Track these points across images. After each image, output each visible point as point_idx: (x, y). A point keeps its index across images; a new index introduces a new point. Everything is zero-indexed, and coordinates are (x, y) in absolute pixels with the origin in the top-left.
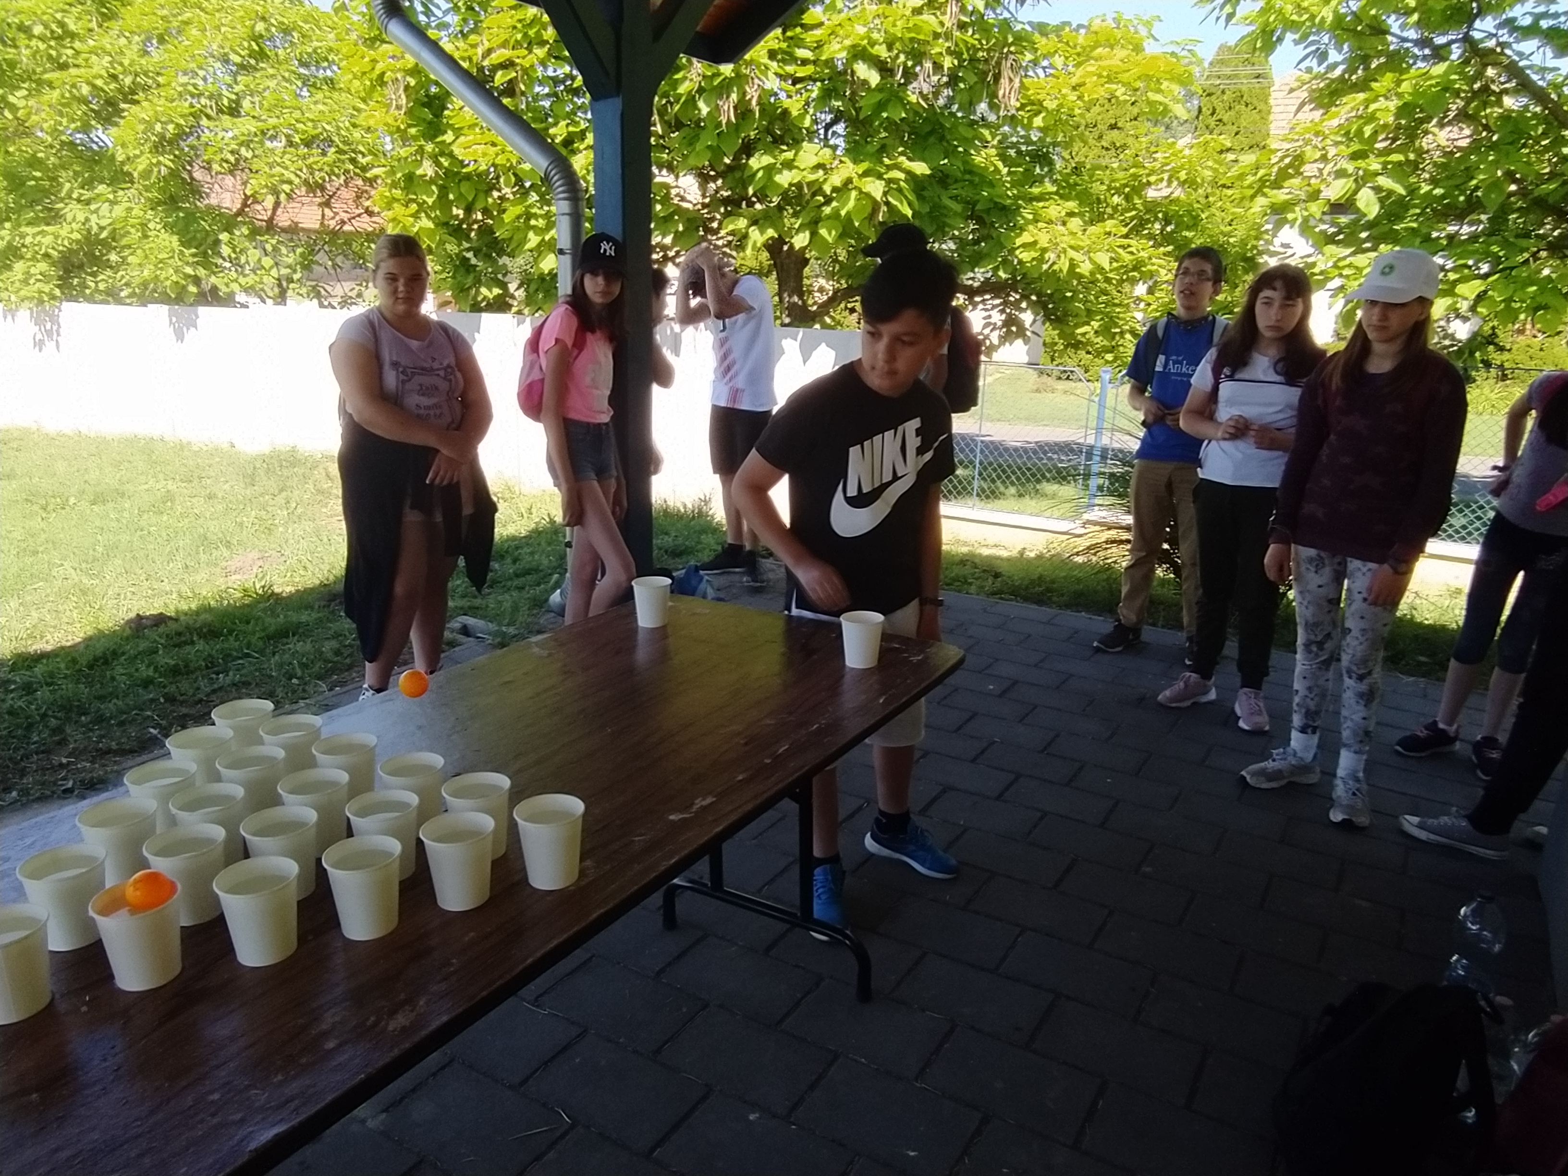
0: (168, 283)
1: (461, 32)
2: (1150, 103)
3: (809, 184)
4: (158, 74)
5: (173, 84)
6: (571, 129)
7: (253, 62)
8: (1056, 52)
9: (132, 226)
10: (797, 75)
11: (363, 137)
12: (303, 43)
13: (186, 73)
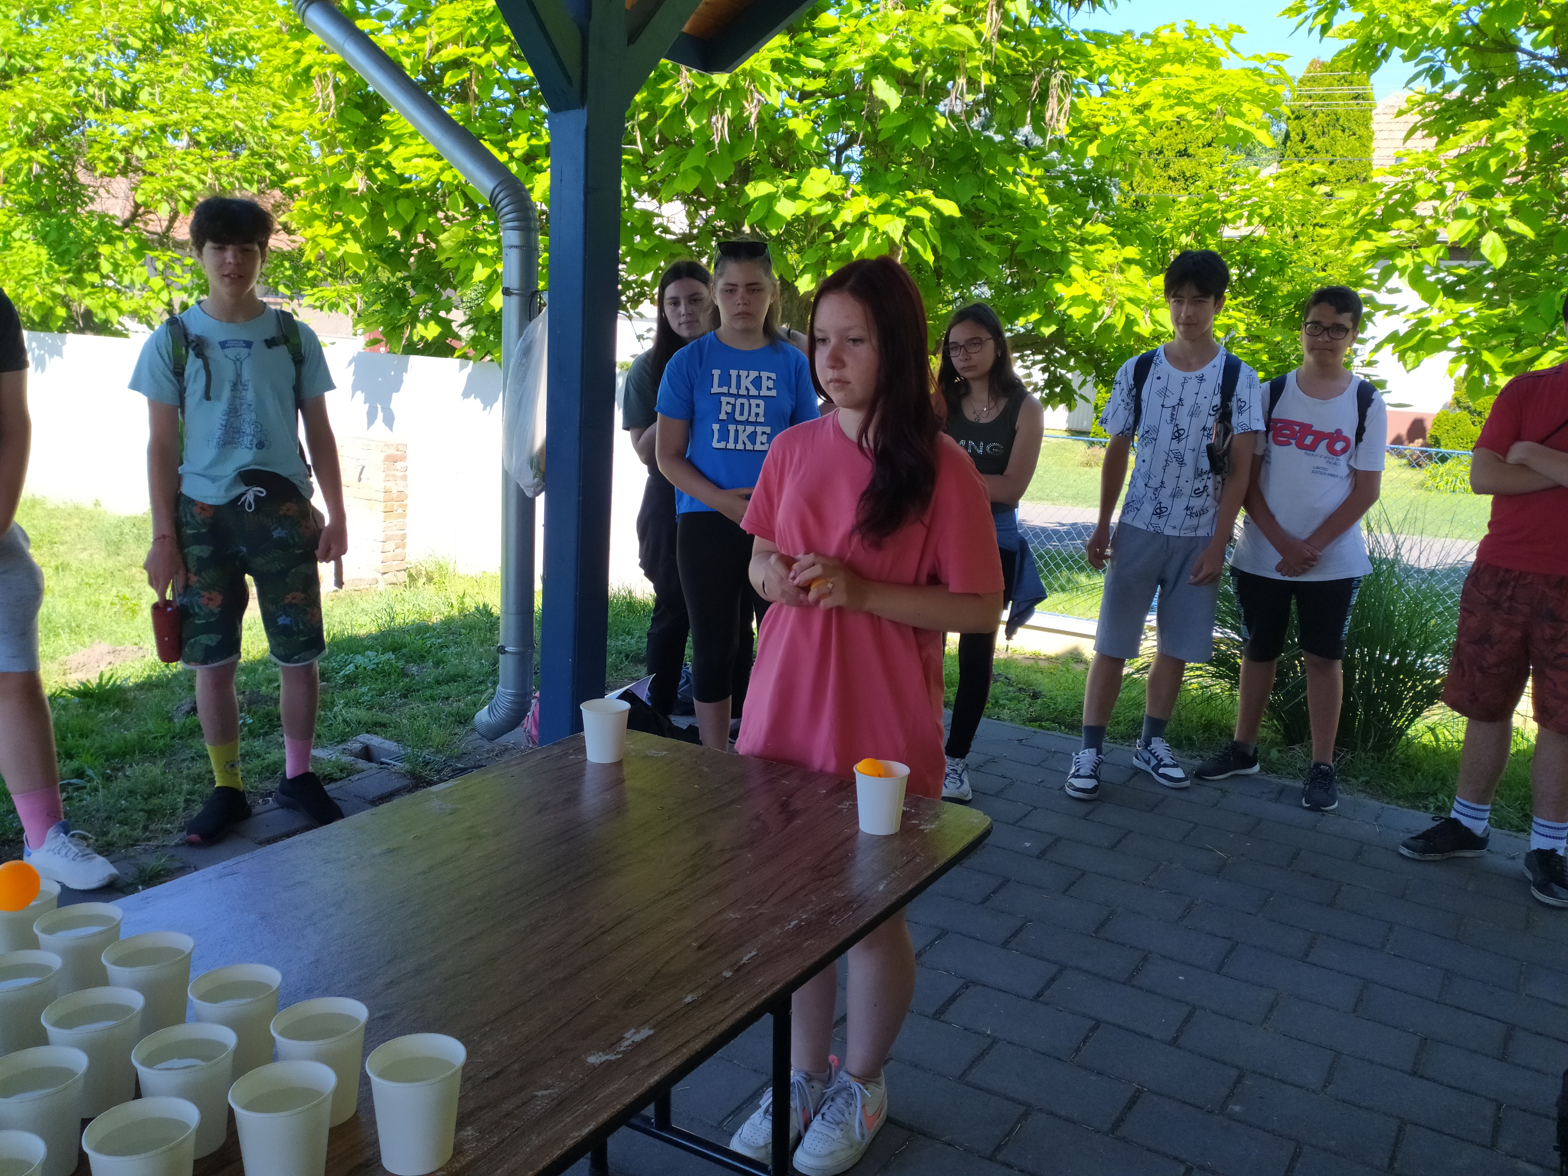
0: (32, 304)
1: (407, 23)
2: (1228, 128)
3: (820, 217)
4: (38, 56)
5: (55, 69)
6: (534, 142)
7: (155, 46)
8: (1115, 66)
10: (806, 88)
11: (283, 139)
12: (218, 28)
13: (72, 55)
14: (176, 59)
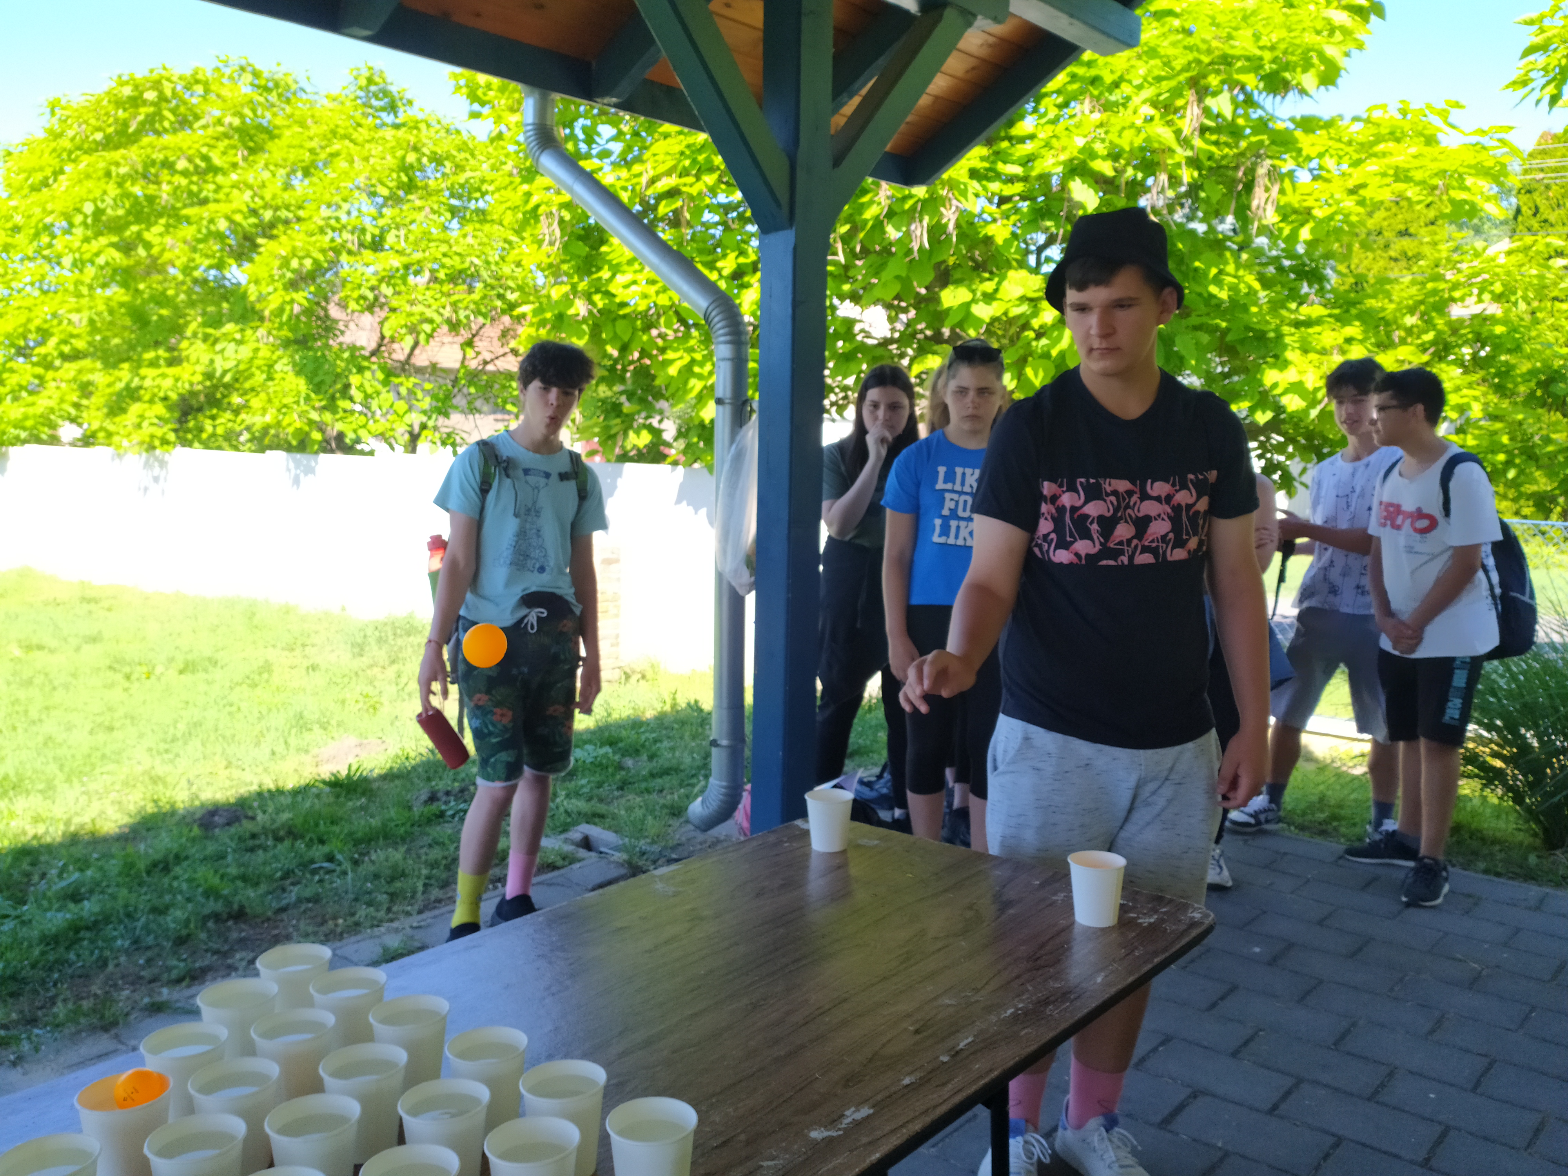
0: (290, 430)
1: (625, 160)
2: (1452, 202)
3: (1018, 317)
4: (300, 207)
5: (315, 219)
6: (742, 260)
7: (401, 193)
8: (1326, 151)
9: (258, 368)
10: (1004, 193)
11: (512, 271)
12: (455, 174)
13: (329, 206)
14: (419, 203)
